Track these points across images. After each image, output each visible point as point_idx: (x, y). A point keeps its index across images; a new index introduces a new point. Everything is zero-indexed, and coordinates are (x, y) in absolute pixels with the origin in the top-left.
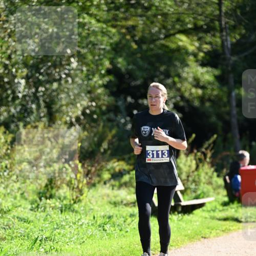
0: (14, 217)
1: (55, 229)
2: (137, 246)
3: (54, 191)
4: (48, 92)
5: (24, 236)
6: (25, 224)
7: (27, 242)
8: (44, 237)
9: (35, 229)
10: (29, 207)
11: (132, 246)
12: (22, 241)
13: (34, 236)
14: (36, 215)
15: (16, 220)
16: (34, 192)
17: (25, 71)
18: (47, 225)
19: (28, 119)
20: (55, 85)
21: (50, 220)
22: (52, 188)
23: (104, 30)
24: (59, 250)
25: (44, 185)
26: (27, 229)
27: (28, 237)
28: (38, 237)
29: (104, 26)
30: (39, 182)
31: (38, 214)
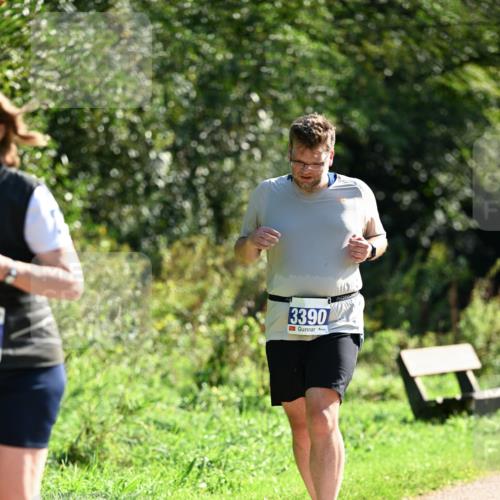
0: (147, 422)
1: (227, 445)
2: (387, 478)
3: (226, 371)
4: (216, 178)
5: (168, 459)
6: (170, 435)
7: (173, 470)
8: (207, 460)
9: (189, 445)
10: (178, 401)
11: (379, 479)
12: (164, 468)
13: (187, 459)
14: (191, 417)
15: (153, 428)
16: (187, 371)
17: (170, 137)
18: (213, 437)
19: (176, 231)
20: (229, 164)
21: (218, 427)
22: (222, 365)
23: (325, 57)
24: (236, 486)
25: (206, 358)
26: (173, 444)
27: (175, 460)
28: (195, 460)
29: (325, 48)
30: (198, 352)
31: (195, 416)
